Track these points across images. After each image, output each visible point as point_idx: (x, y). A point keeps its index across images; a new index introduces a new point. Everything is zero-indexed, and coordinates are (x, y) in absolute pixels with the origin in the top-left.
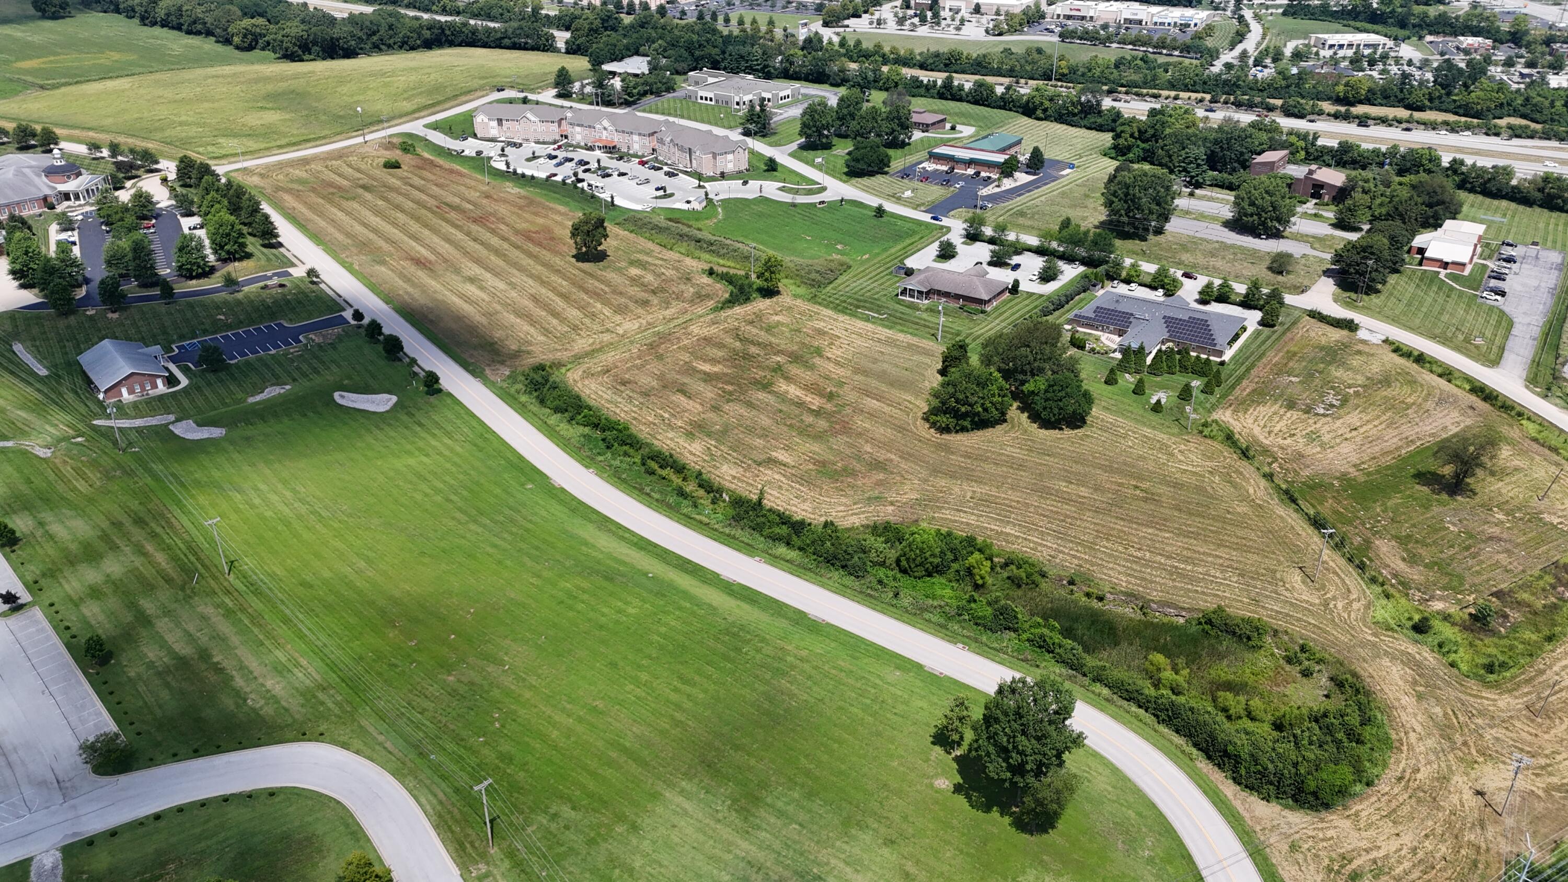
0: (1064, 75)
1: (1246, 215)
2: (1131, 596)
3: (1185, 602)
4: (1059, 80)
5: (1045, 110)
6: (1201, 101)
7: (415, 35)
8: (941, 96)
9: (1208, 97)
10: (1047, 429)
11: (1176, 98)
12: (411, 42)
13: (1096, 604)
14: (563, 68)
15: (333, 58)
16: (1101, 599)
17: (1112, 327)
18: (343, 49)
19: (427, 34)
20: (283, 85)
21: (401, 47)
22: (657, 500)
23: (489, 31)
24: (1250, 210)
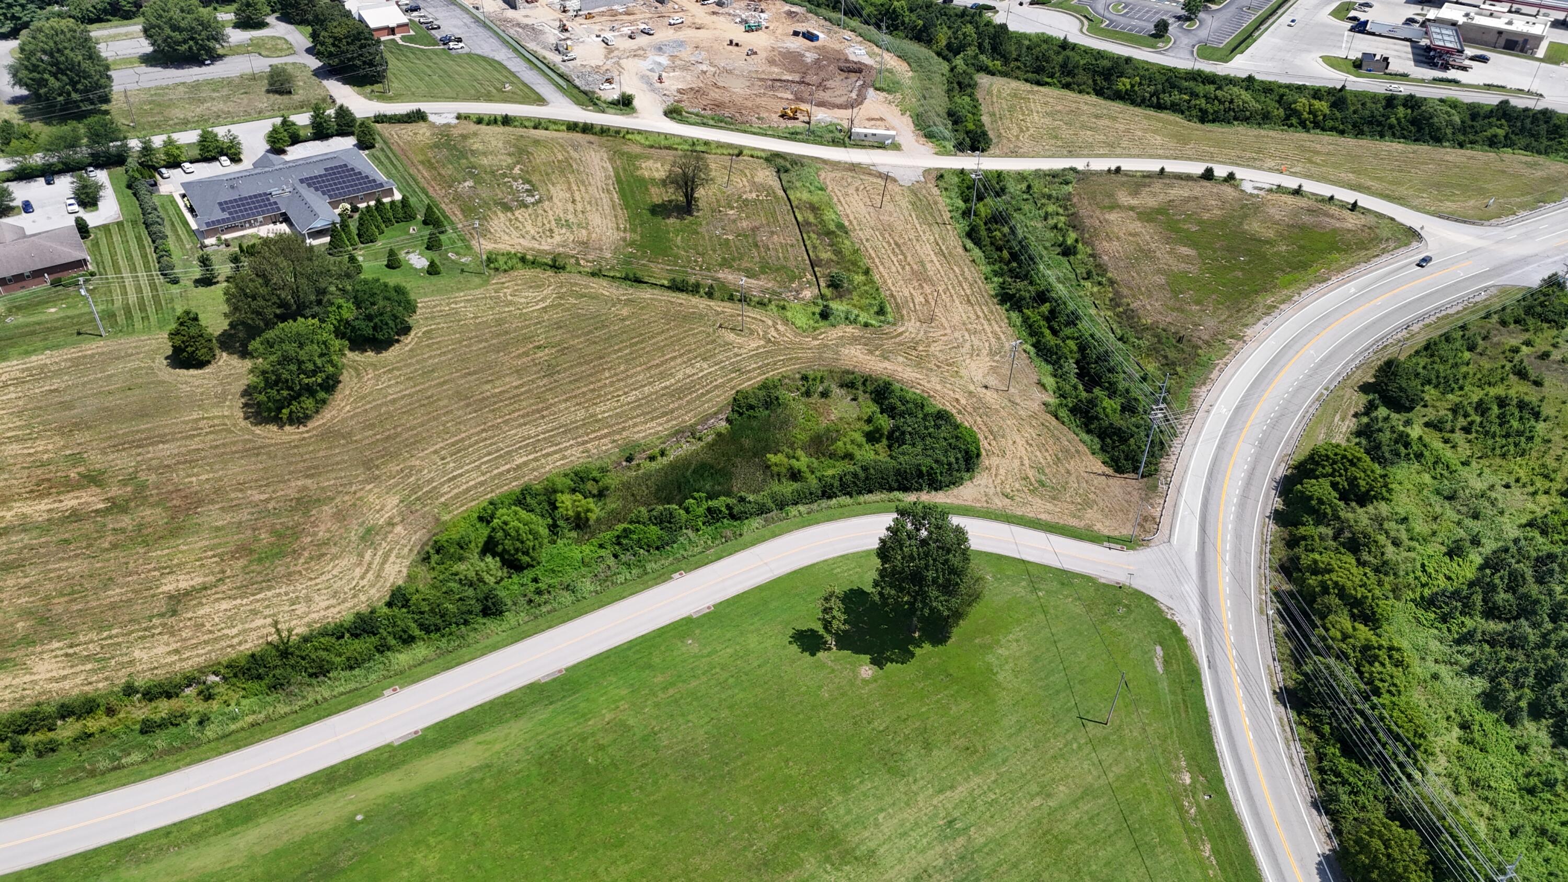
1: (179, 43)
2: (678, 433)
3: (709, 407)
10: (386, 349)
13: (664, 461)
16: (663, 453)
17: (260, 218)
22: (144, 761)
24: (177, 35)
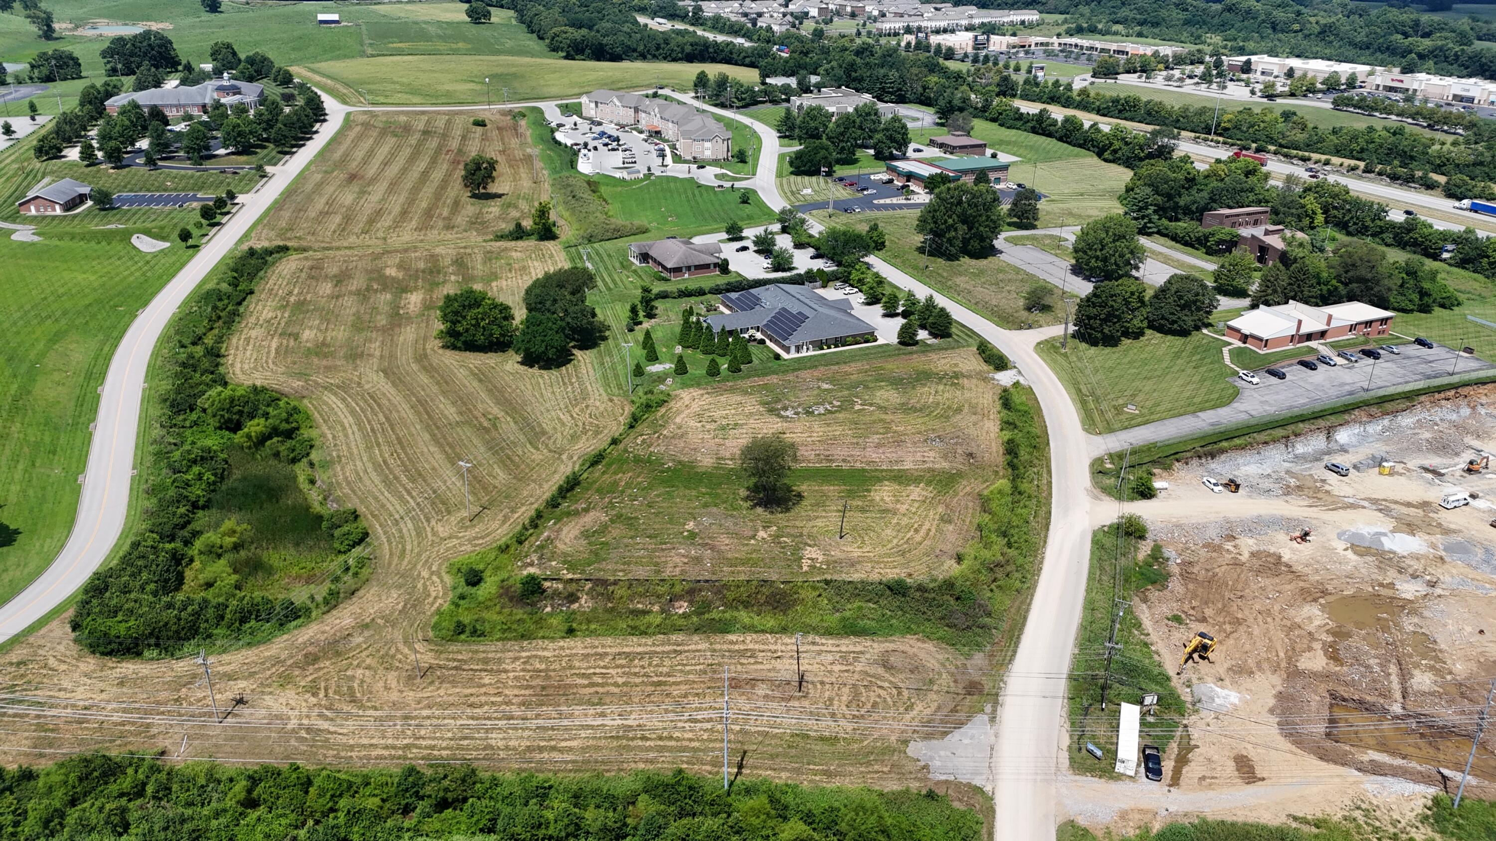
0: (1226, 129)
4: (1220, 135)
5: (1115, 152)
6: (1353, 169)
7: (679, 49)
8: (1034, 131)
9: (1362, 165)
11: (1327, 163)
12: (674, 55)
13: (305, 486)
14: (703, 72)
15: (599, 60)
16: (313, 483)
18: (611, 54)
19: (688, 49)
20: (514, 70)
21: (665, 58)
23: (741, 50)
